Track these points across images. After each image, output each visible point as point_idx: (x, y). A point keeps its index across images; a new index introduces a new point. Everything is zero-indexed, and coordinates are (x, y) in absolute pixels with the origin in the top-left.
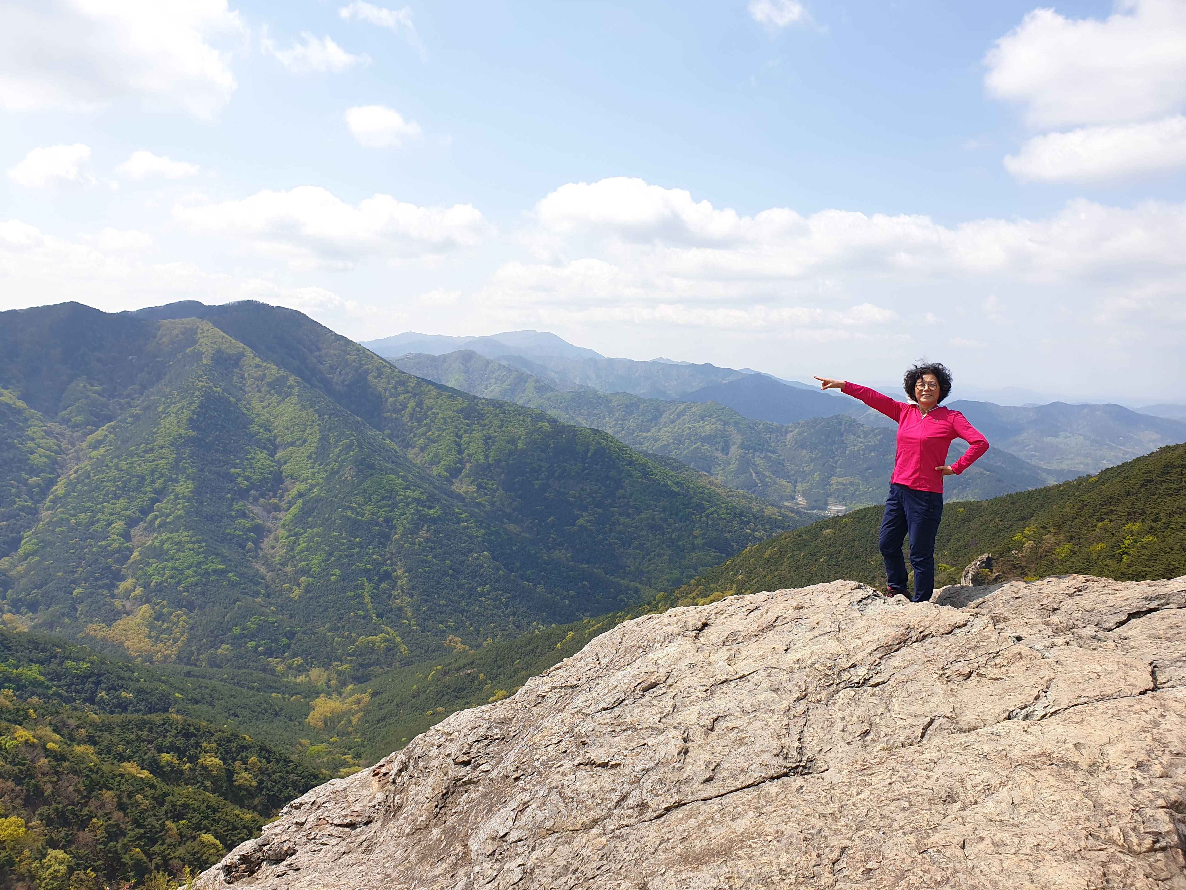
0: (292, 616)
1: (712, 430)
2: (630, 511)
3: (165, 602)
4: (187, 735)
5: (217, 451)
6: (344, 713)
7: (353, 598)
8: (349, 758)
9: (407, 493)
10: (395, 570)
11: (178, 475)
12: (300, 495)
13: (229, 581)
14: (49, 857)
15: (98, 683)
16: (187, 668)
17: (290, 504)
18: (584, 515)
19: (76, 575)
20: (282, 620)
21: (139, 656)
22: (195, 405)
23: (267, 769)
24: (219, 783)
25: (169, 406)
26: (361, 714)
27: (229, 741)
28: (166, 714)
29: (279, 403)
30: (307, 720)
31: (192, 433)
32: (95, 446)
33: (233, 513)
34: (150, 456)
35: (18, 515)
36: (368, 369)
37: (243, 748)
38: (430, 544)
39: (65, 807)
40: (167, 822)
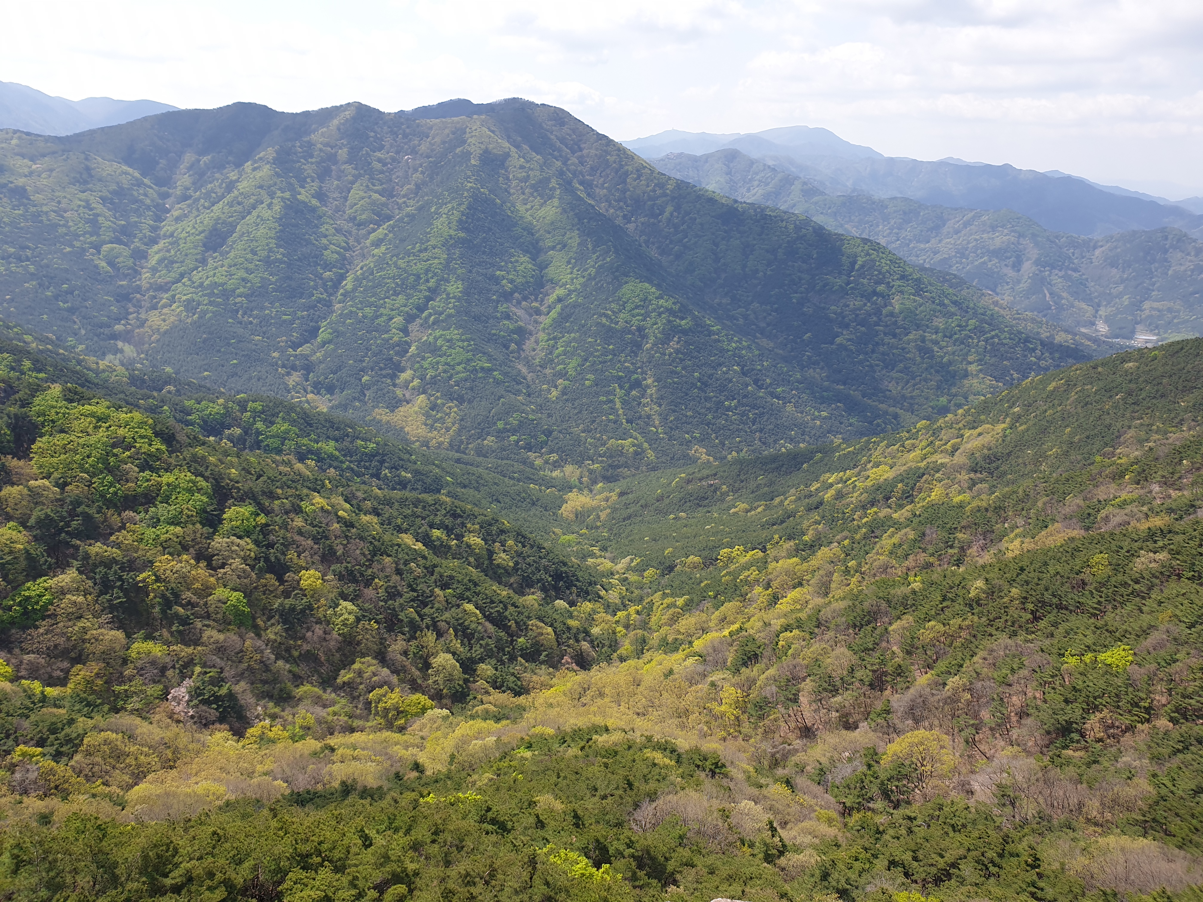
0: (550, 416)
1: (1003, 243)
2: (897, 331)
3: (439, 394)
4: (455, 516)
5: (484, 253)
6: (594, 509)
7: (605, 403)
8: (596, 550)
9: (660, 303)
10: (645, 379)
11: (449, 275)
12: (559, 300)
13: (494, 379)
14: (340, 607)
15: (382, 462)
16: (457, 455)
17: (550, 308)
18: (844, 333)
19: (364, 364)
20: (540, 419)
21: (418, 441)
22: (464, 206)
23: (522, 553)
24: (481, 560)
25: (441, 207)
26: (608, 511)
27: (490, 525)
28: (438, 495)
29: (541, 205)
30: (560, 512)
31: (462, 235)
32: (377, 244)
33: (499, 315)
34: (424, 255)
35: (316, 306)
36: (628, 171)
37: (502, 532)
38: (680, 356)
39: (353, 566)
40: (436, 590)
